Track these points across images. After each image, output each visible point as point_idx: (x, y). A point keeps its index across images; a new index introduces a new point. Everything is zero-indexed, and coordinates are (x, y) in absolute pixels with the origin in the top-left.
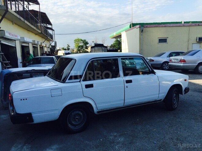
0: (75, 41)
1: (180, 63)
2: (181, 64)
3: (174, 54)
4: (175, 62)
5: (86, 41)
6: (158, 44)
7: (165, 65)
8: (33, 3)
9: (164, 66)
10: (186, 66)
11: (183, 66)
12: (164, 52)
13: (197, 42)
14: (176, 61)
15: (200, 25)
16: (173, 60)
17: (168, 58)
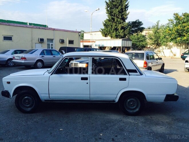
1: (21, 60)
2: (23, 61)
3: (19, 52)
4: (17, 60)
6: (3, 41)
7: (10, 61)
9: (9, 63)
10: (27, 62)
11: (24, 63)
12: (8, 50)
13: (39, 42)
14: (18, 58)
15: (40, 28)
16: (16, 58)
17: (12, 55)
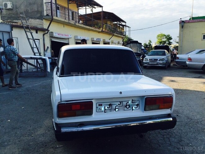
0: (158, 36)
5: (170, 36)
8: (98, 6)
